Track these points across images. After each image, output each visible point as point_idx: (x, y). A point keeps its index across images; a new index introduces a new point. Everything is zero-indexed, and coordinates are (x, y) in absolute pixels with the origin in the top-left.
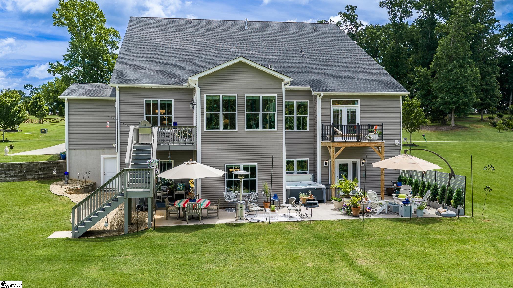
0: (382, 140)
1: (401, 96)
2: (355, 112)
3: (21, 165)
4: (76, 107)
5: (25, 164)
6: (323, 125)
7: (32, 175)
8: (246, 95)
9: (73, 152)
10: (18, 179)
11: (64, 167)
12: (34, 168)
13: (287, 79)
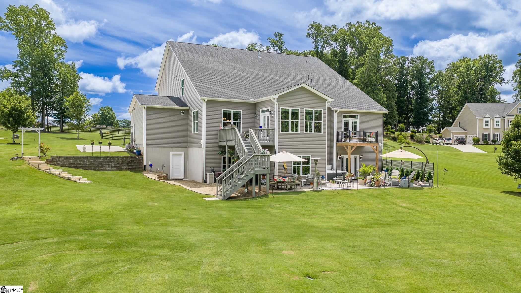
0: (377, 142)
1: (383, 114)
2: (356, 123)
3: (118, 158)
4: (151, 114)
5: (121, 157)
6: (338, 131)
7: (125, 166)
8: (305, 109)
9: (150, 149)
10: (117, 169)
11: (142, 161)
12: (126, 161)
13: (330, 100)
